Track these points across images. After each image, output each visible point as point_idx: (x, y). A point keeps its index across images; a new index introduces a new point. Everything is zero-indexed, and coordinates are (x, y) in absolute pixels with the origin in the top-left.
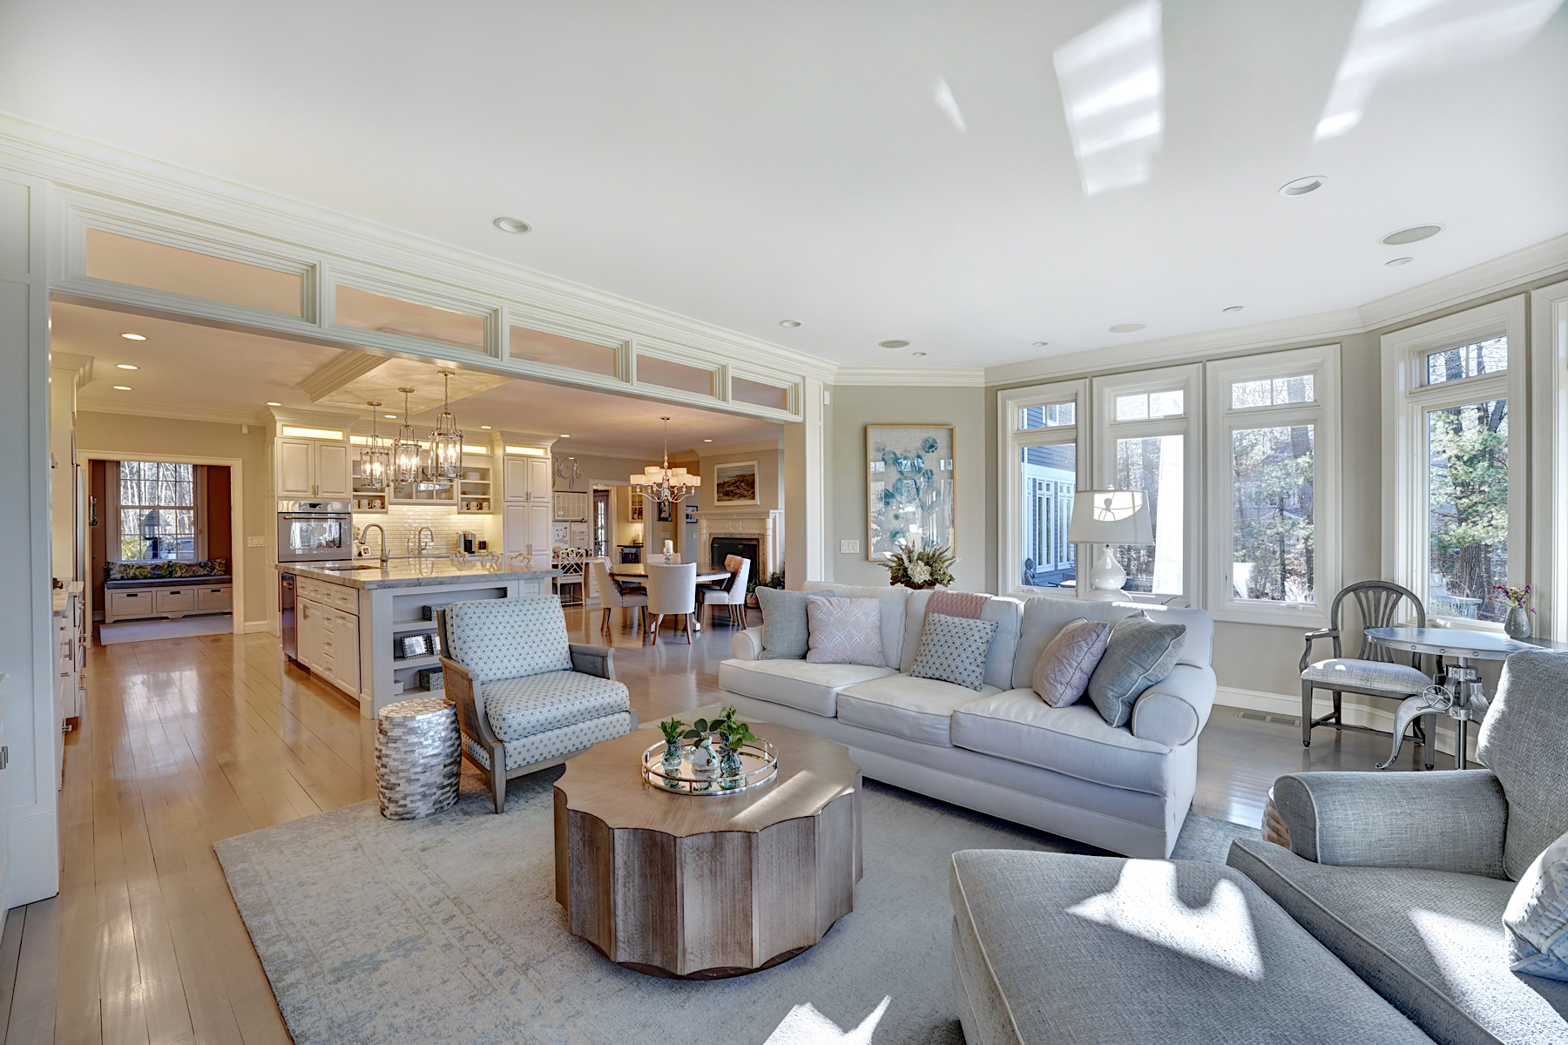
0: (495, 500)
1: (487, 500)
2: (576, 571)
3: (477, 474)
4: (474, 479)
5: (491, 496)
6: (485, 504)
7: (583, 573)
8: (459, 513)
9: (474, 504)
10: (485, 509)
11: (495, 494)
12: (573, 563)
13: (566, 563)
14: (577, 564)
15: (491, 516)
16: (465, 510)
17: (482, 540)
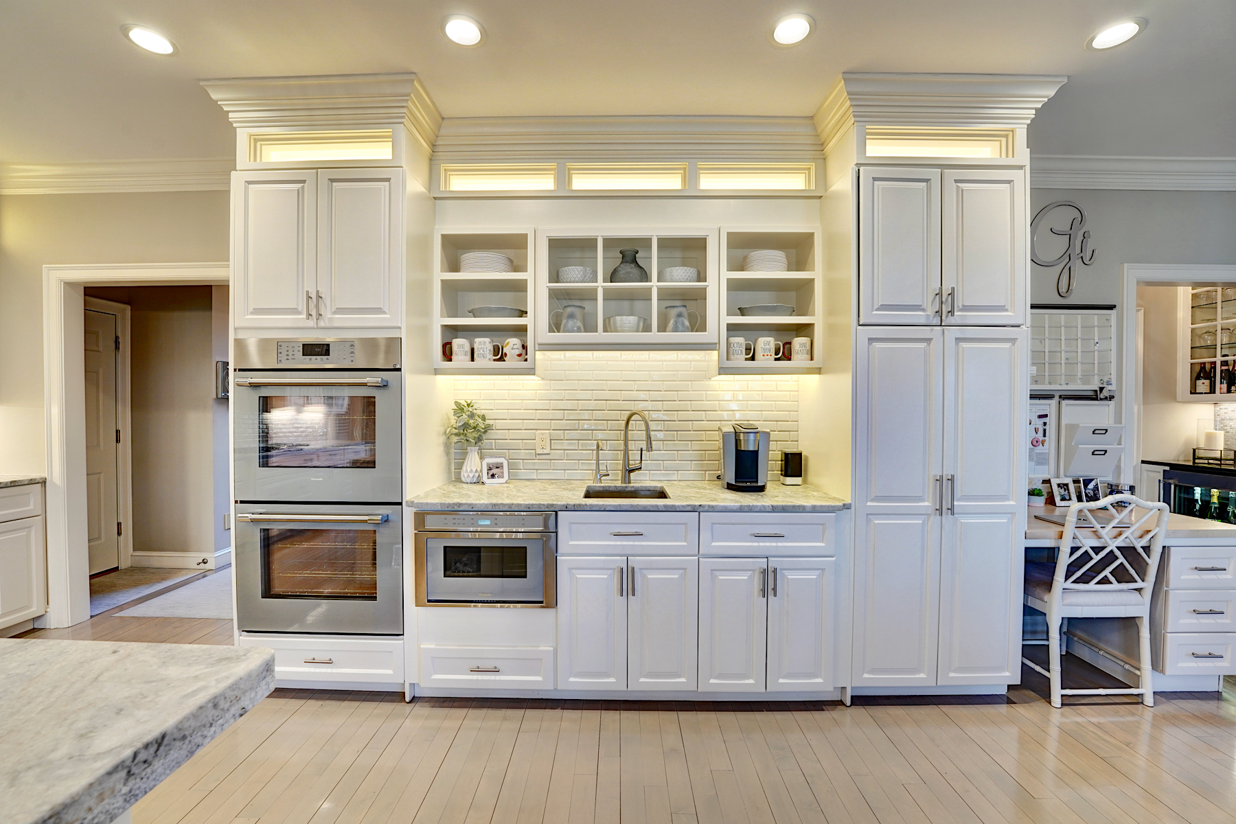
0: (831, 329)
1: (804, 330)
2: (1121, 575)
3: (779, 255)
4: (770, 268)
5: (817, 318)
6: (799, 343)
7: (1148, 585)
8: (723, 371)
9: (766, 344)
10: (799, 358)
11: (830, 311)
12: (1112, 546)
13: (1088, 543)
14: (1128, 551)
15: (815, 378)
16: (740, 360)
17: (791, 449)
